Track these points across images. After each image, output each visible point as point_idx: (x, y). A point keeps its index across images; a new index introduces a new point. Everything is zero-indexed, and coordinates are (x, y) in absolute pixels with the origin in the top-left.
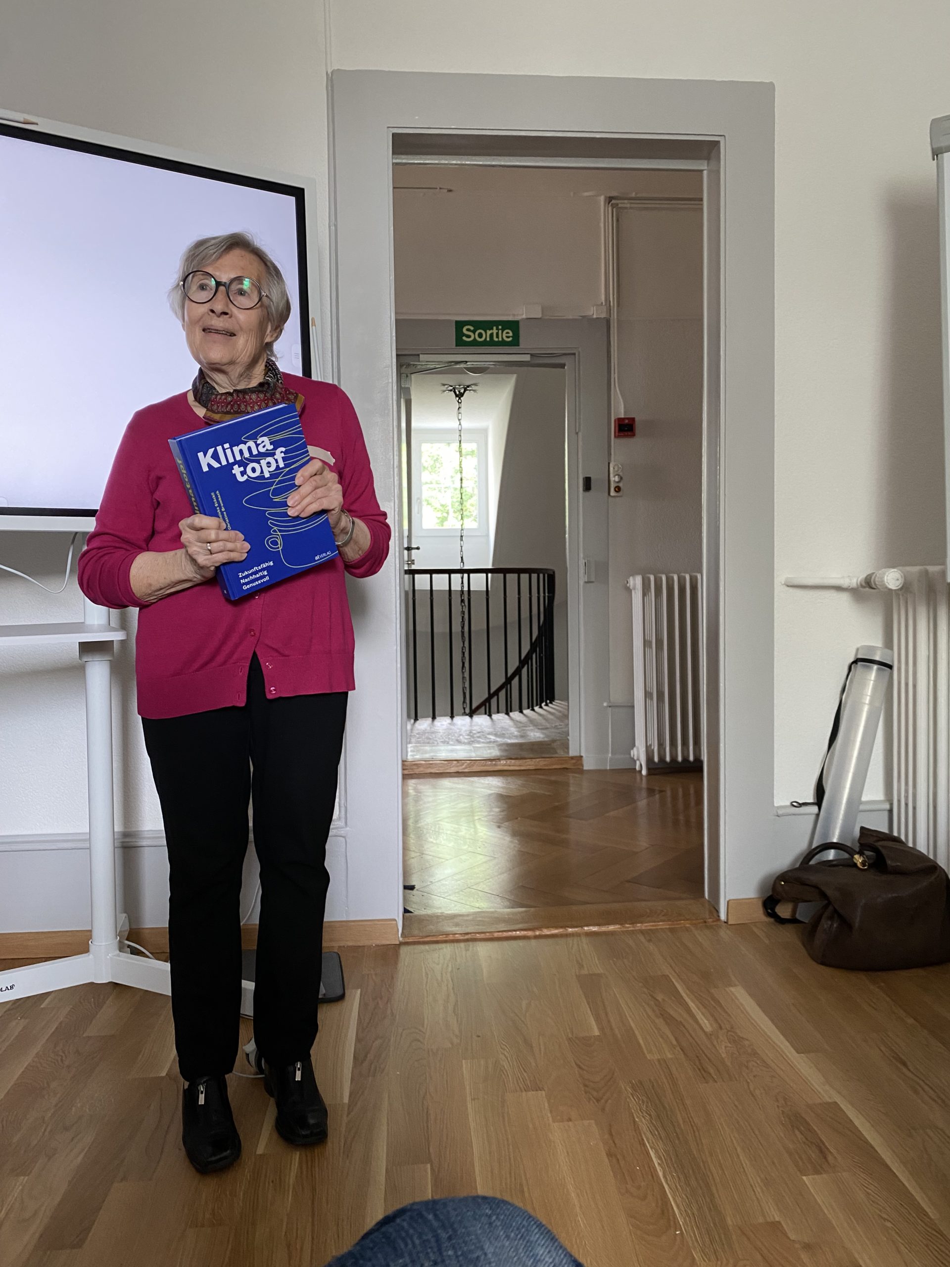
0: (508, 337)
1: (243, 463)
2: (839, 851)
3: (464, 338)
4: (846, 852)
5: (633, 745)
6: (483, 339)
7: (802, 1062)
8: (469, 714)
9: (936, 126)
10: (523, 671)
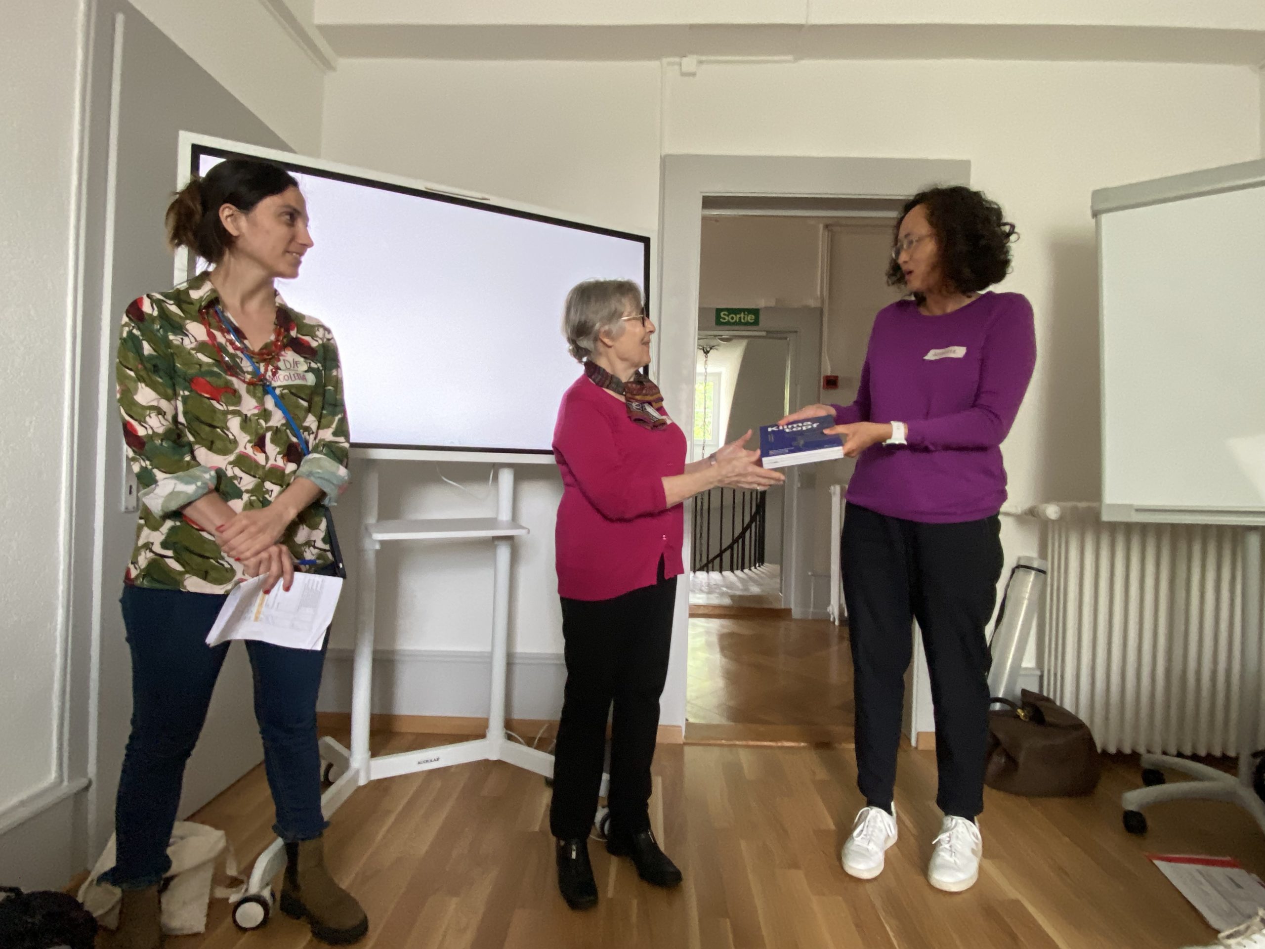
0: (751, 320)
2: (1004, 705)
3: (722, 320)
4: (1011, 706)
5: (829, 603)
6: (734, 321)
7: (989, 865)
8: (701, 569)
9: (1096, 194)
10: (740, 541)
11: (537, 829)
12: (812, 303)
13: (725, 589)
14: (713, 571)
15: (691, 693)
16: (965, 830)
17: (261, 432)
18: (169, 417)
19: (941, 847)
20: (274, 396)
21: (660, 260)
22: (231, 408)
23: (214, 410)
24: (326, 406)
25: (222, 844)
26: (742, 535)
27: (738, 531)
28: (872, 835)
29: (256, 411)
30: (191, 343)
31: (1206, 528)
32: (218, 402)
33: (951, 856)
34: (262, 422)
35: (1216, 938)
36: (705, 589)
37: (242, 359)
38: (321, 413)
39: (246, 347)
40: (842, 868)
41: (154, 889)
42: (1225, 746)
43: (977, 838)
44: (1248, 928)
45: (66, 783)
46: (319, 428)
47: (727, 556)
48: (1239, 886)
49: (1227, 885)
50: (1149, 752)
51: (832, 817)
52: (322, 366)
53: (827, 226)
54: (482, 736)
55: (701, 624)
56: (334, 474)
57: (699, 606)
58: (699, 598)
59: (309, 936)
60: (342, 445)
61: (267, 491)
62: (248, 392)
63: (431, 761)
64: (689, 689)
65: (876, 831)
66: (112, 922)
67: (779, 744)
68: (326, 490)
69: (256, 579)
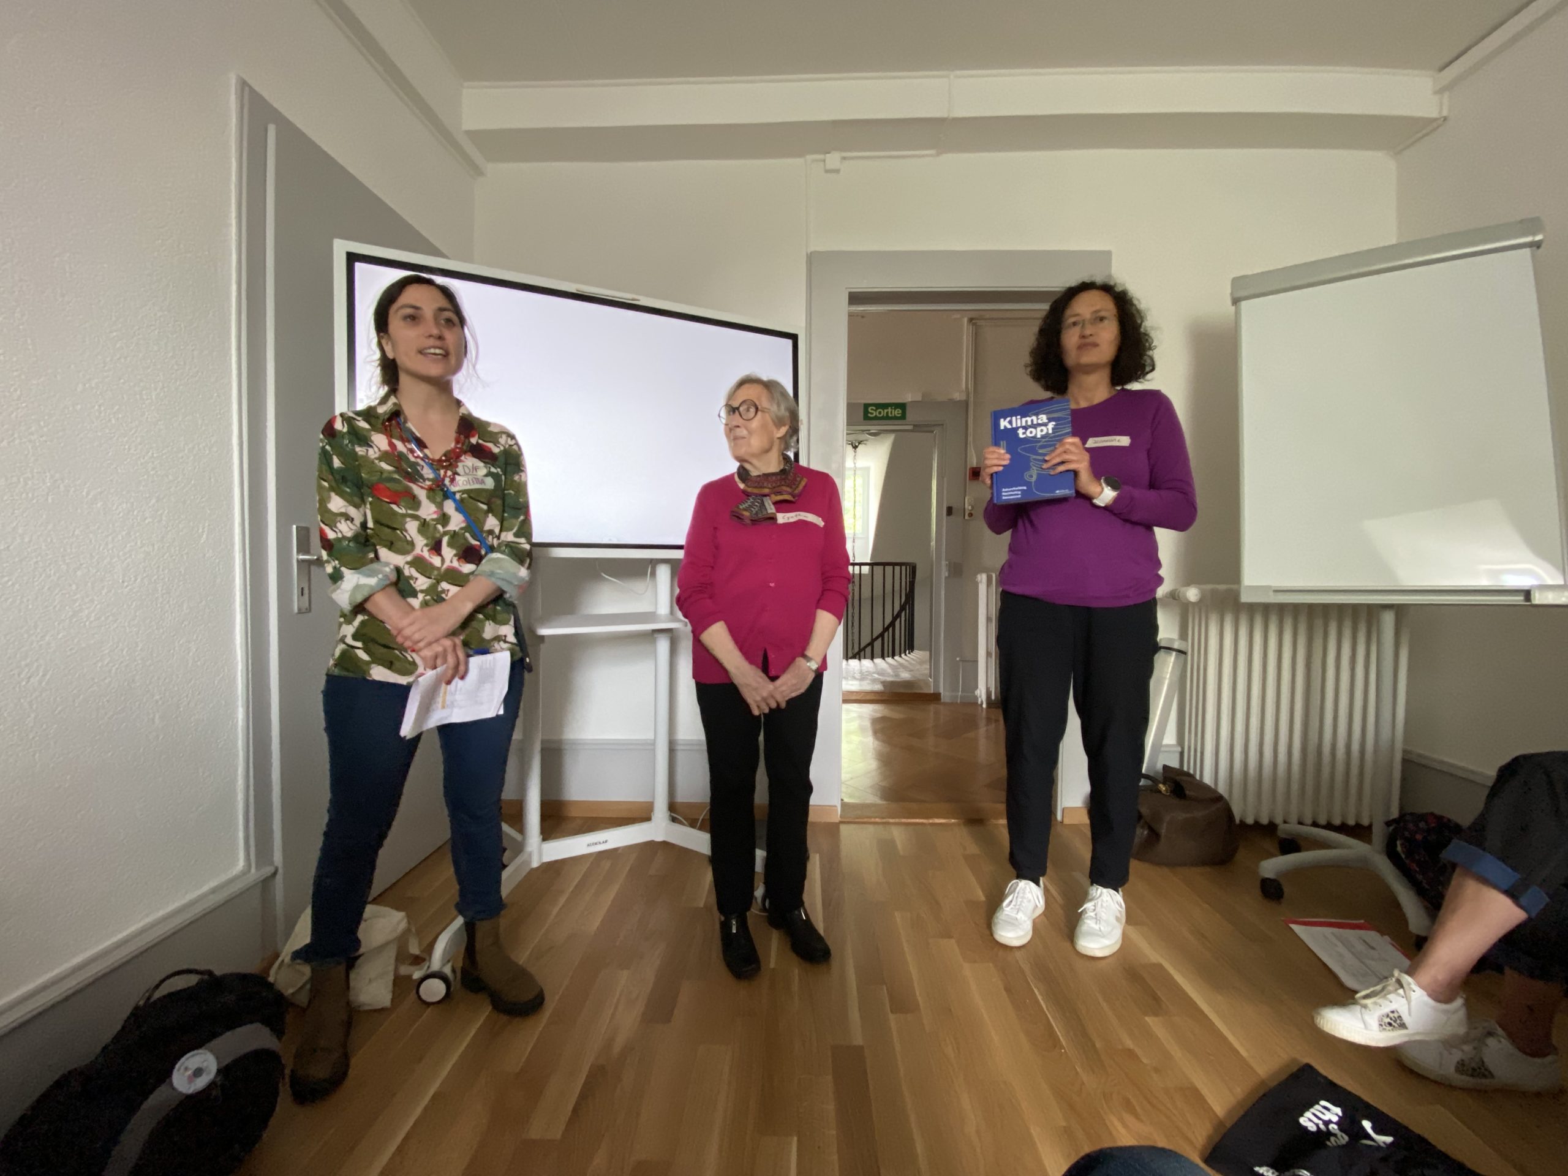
0: (898, 414)
1: (1025, 428)
3: (869, 415)
4: (1153, 781)
5: (977, 687)
6: (881, 415)
7: (1133, 933)
8: (854, 657)
9: (1237, 282)
10: (891, 629)
11: (702, 905)
12: (958, 396)
13: (876, 676)
14: (865, 658)
15: (845, 776)
16: (1109, 898)
17: (438, 535)
18: (358, 522)
19: (1086, 915)
20: (455, 500)
21: (808, 357)
22: (410, 512)
23: (395, 513)
24: (506, 509)
25: (403, 925)
26: (892, 624)
27: (888, 620)
28: (1020, 905)
29: (435, 516)
30: (375, 453)
31: (1341, 608)
32: (398, 506)
33: (1096, 923)
34: (440, 527)
35: (1353, 998)
36: (857, 676)
37: (423, 467)
38: (503, 516)
39: (426, 456)
40: (992, 935)
41: (342, 968)
42: (1358, 814)
43: (1121, 906)
44: (1383, 989)
45: (253, 870)
46: (501, 531)
47: (878, 644)
48: (1373, 948)
49: (1360, 947)
50: (1285, 822)
51: (983, 891)
52: (502, 471)
53: (971, 320)
54: (648, 819)
55: (855, 709)
56: (515, 575)
57: (852, 692)
58: (852, 685)
59: (490, 1008)
60: (522, 546)
61: (443, 591)
62: (428, 497)
63: (600, 843)
64: (843, 771)
65: (1025, 901)
66: (303, 999)
67: (931, 821)
68: (505, 589)
69: (435, 671)
